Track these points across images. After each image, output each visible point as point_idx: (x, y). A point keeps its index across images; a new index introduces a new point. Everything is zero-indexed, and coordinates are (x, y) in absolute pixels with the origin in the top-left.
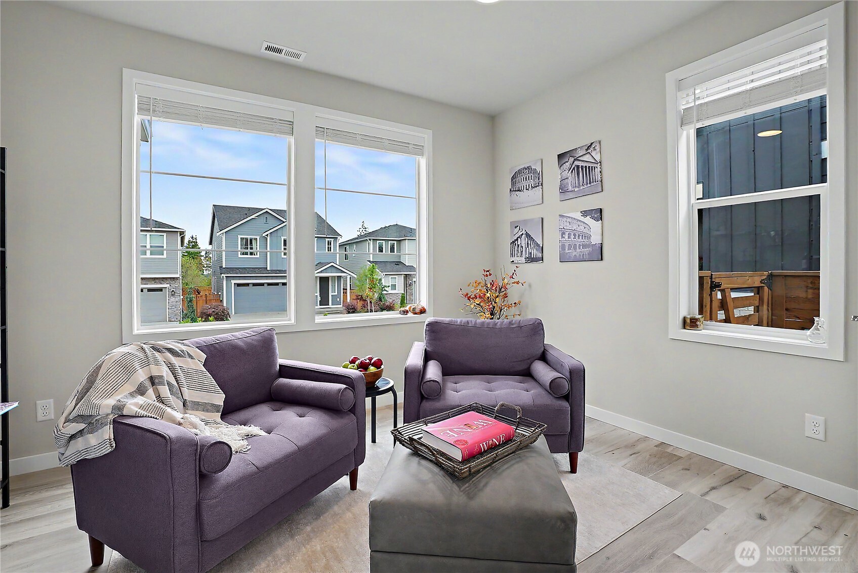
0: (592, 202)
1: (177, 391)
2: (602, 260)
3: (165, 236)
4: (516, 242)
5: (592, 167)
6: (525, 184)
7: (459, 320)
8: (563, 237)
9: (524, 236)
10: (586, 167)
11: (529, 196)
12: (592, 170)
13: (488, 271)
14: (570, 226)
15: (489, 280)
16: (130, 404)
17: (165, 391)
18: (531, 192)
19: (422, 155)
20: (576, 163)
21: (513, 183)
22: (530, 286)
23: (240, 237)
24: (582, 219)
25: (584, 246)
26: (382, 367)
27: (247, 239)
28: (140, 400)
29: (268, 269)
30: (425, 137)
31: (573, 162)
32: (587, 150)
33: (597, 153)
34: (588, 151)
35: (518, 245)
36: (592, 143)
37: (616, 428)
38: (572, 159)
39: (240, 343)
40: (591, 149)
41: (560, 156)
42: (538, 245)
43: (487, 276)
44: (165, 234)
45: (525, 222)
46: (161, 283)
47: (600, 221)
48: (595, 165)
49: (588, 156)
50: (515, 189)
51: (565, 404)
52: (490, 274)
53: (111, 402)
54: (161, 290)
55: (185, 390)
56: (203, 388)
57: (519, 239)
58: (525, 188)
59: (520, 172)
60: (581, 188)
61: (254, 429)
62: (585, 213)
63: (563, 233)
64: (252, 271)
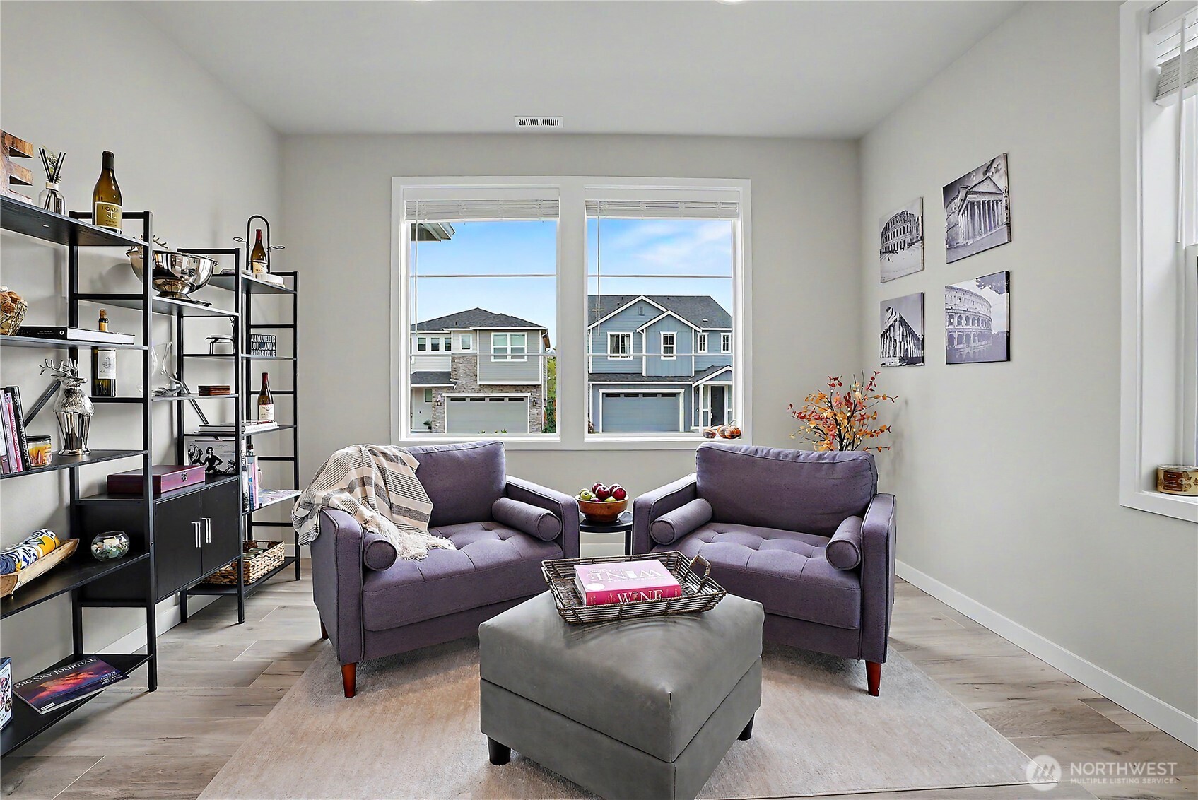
0: (994, 262)
1: (383, 494)
2: (1008, 359)
3: (526, 336)
4: (888, 334)
5: (993, 201)
6: (898, 239)
7: (745, 447)
8: (950, 324)
9: (897, 323)
10: (984, 202)
11: (905, 258)
12: (993, 206)
13: (836, 379)
14: (961, 304)
15: (840, 392)
16: (336, 498)
17: (371, 491)
18: (907, 251)
19: (737, 216)
20: (971, 197)
21: (884, 241)
22: (906, 402)
23: (609, 333)
24: (977, 291)
25: (982, 336)
26: (626, 498)
27: (618, 336)
28: (346, 496)
29: (644, 374)
30: (739, 190)
31: (966, 196)
32: (985, 173)
33: (1000, 177)
34: (987, 175)
35: (891, 338)
36: (993, 160)
37: (1025, 654)
38: (963, 193)
39: (458, 454)
40: (993, 170)
41: (948, 190)
42: (915, 336)
43: (833, 385)
44: (526, 334)
45: (900, 300)
46: (522, 392)
47: (1006, 294)
48: (999, 198)
49: (988, 182)
50: (887, 251)
51: (852, 584)
52: (840, 384)
53: (323, 494)
54: (521, 399)
55: (392, 494)
56: (409, 494)
57: (892, 328)
58: (899, 246)
59: (891, 223)
60: (978, 238)
61: (445, 542)
62: (982, 282)
63: (951, 317)
64: (623, 377)
